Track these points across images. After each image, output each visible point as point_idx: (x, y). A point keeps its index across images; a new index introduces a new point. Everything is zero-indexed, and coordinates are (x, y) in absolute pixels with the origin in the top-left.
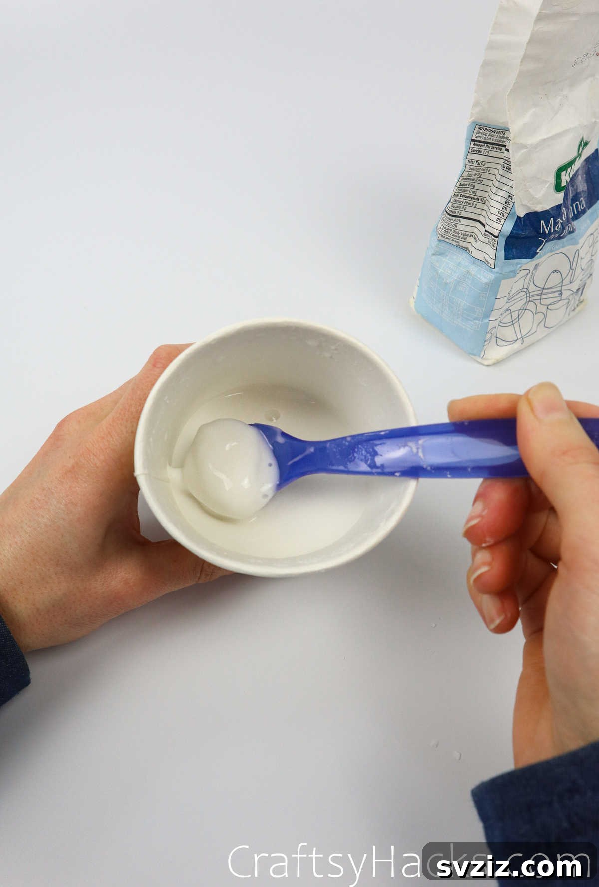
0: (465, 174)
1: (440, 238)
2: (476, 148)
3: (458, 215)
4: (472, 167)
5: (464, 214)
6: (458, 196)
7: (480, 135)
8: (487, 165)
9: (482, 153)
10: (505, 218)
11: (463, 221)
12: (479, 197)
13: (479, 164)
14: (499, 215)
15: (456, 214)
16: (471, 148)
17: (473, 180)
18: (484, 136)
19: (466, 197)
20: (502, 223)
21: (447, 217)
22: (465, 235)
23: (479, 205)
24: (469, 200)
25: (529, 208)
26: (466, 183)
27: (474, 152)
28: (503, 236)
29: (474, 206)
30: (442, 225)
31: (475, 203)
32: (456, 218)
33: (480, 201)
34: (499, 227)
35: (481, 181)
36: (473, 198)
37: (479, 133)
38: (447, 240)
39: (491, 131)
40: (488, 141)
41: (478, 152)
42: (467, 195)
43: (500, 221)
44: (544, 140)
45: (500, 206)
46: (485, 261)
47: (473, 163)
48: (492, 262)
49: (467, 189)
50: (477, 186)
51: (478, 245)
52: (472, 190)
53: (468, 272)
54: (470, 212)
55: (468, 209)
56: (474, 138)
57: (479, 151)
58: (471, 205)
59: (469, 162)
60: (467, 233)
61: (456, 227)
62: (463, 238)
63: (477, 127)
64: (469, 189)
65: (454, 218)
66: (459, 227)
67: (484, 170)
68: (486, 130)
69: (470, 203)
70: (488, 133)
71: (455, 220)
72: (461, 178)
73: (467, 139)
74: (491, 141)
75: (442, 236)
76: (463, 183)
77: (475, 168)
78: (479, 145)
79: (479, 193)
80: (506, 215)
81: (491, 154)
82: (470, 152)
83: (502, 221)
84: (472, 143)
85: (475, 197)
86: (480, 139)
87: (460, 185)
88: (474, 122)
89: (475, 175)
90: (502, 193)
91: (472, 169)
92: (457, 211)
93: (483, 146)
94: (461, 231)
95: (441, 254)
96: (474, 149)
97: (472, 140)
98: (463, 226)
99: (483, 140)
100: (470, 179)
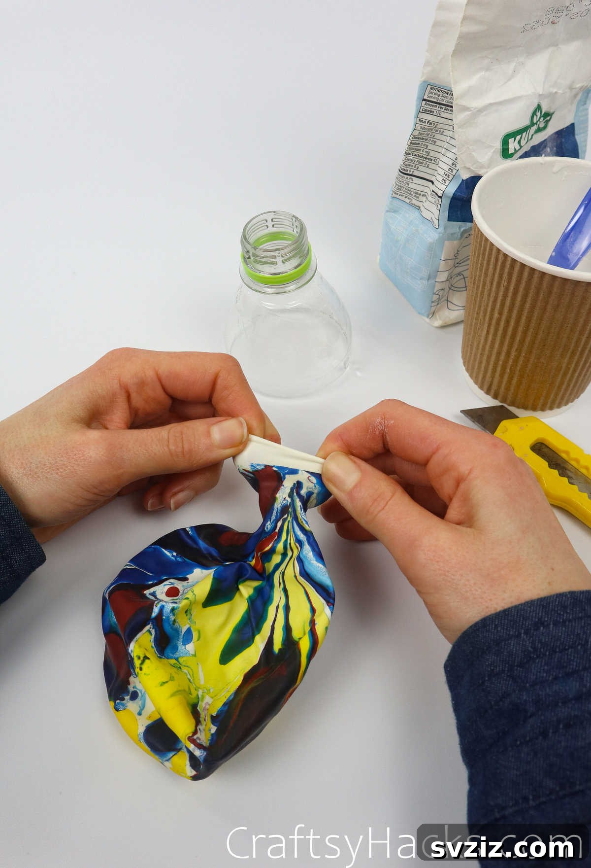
0: (416, 133)
1: (394, 195)
2: (428, 108)
3: (411, 173)
4: (424, 126)
5: (416, 173)
6: (410, 154)
7: (433, 95)
8: (439, 126)
9: (434, 114)
10: (450, 179)
11: (416, 180)
12: (432, 158)
13: (430, 124)
14: (444, 176)
15: (408, 173)
16: (422, 108)
17: (426, 140)
18: (437, 96)
19: (419, 156)
20: (447, 184)
21: (399, 175)
22: (417, 195)
23: (432, 166)
24: (421, 160)
25: (473, 171)
26: (417, 142)
27: (425, 111)
28: (447, 197)
29: (426, 166)
30: (395, 183)
31: (428, 163)
32: (409, 177)
33: (433, 162)
34: (443, 187)
35: (435, 142)
36: (426, 158)
37: (432, 93)
38: (400, 197)
39: (443, 92)
40: (441, 102)
41: (431, 113)
42: (420, 155)
43: (445, 183)
44: (491, 104)
45: (446, 168)
46: (431, 221)
47: (425, 122)
48: (436, 222)
49: (420, 148)
50: (431, 147)
51: (427, 204)
52: (425, 150)
53: (417, 230)
54: (422, 171)
55: (421, 168)
56: (426, 97)
57: (431, 111)
58: (423, 165)
59: (420, 121)
60: (419, 192)
61: (408, 185)
62: (415, 196)
63: (429, 87)
64: (422, 149)
65: (406, 176)
66: (411, 185)
67: (437, 131)
68: (439, 90)
69: (422, 163)
70: (441, 94)
71: (407, 178)
72: (412, 136)
73: (418, 98)
74: (444, 102)
75: (395, 193)
76: (413, 142)
77: (426, 127)
78: (431, 106)
79: (432, 154)
80: (451, 177)
81: (443, 115)
82: (421, 111)
83: (448, 182)
84: (424, 102)
85: (428, 157)
86: (432, 99)
87: (411, 143)
88: (424, 82)
89: (428, 135)
90: (449, 154)
91: (424, 128)
92: (409, 169)
93: (436, 106)
94: (413, 190)
95: (395, 212)
96: (426, 108)
97: (424, 100)
98: (415, 184)
99: (436, 101)
100: (423, 139)
